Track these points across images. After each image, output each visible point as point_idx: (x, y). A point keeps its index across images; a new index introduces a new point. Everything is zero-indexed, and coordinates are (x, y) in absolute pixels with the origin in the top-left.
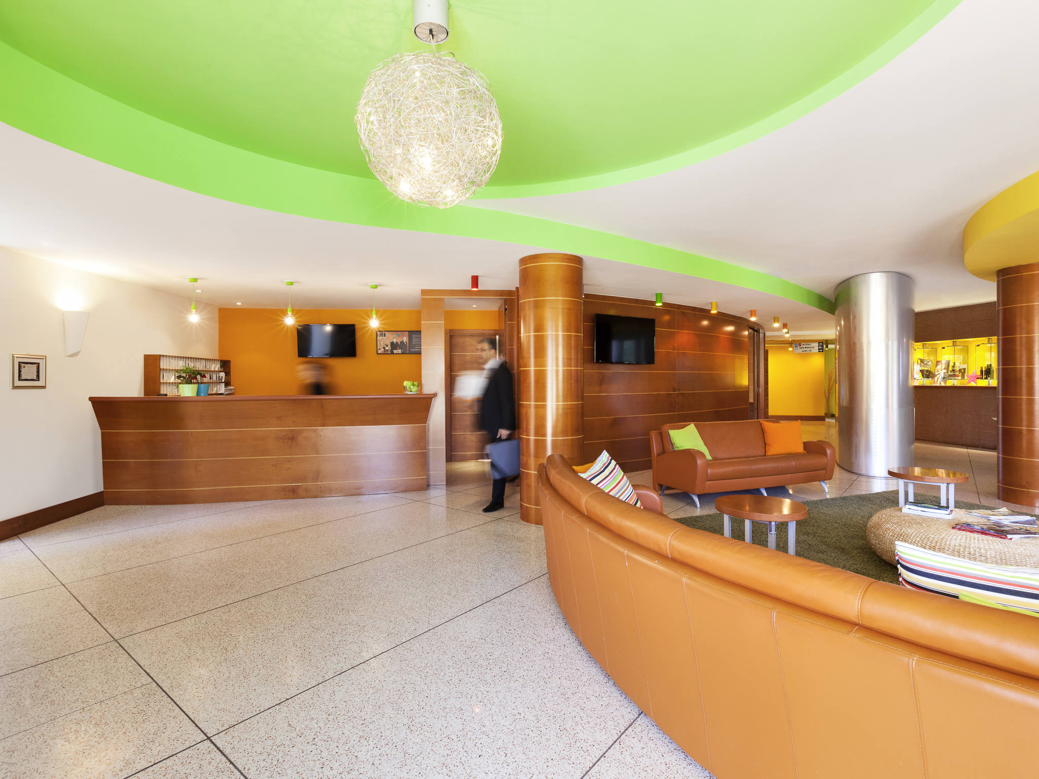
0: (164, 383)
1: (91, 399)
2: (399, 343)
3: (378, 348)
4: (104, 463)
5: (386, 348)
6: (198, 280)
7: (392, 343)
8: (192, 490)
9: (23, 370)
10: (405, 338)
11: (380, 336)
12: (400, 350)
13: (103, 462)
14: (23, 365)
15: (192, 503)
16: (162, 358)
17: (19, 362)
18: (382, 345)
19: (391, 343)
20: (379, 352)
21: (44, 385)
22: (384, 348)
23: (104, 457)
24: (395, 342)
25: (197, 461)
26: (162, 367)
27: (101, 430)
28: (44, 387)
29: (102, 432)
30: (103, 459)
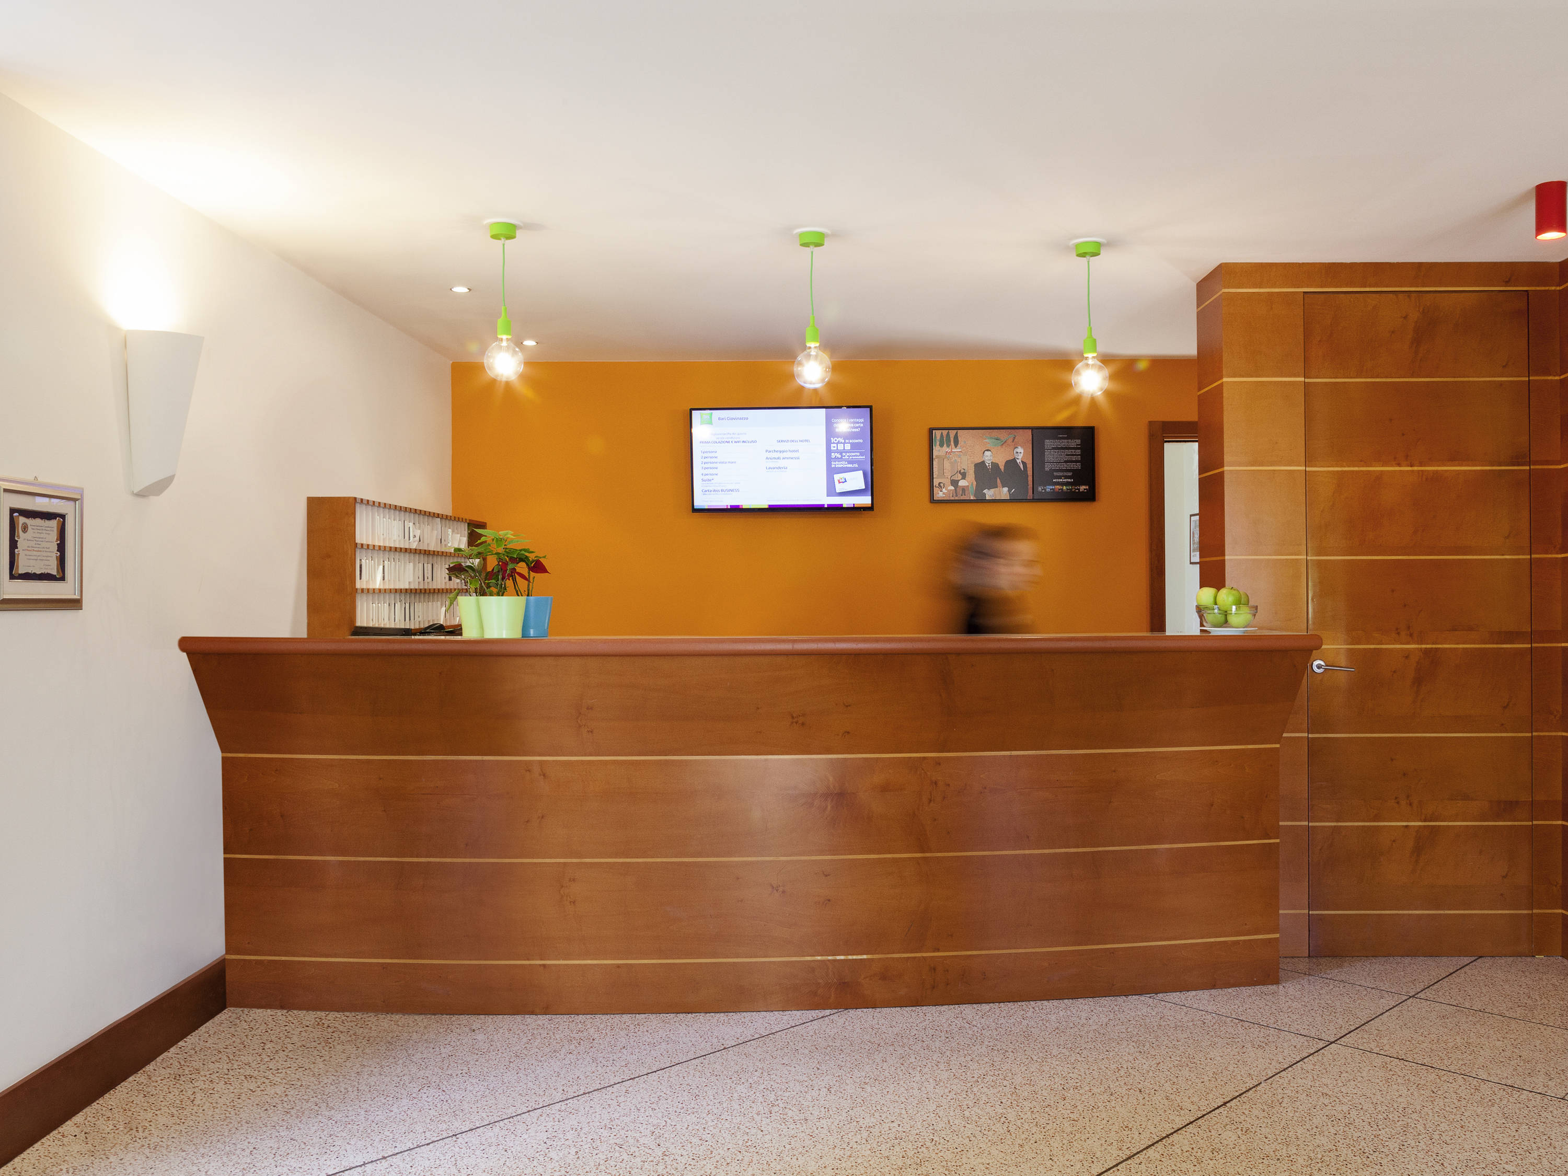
0: (362, 590)
1: (187, 644)
2: (1002, 468)
3: (936, 482)
4: (228, 864)
5: (962, 483)
6: (519, 233)
7: (980, 467)
8: (544, 966)
9: (23, 540)
10: (1020, 450)
11: (941, 445)
12: (1006, 489)
13: (226, 861)
14: (22, 520)
15: (547, 1010)
16: (358, 506)
17: (12, 511)
18: (948, 474)
19: (977, 466)
20: (940, 495)
21: (77, 597)
22: (954, 483)
23: (228, 848)
24: (988, 463)
25: (565, 864)
26: (358, 540)
27: (222, 752)
28: (75, 604)
29: (224, 760)
30: (226, 851)
